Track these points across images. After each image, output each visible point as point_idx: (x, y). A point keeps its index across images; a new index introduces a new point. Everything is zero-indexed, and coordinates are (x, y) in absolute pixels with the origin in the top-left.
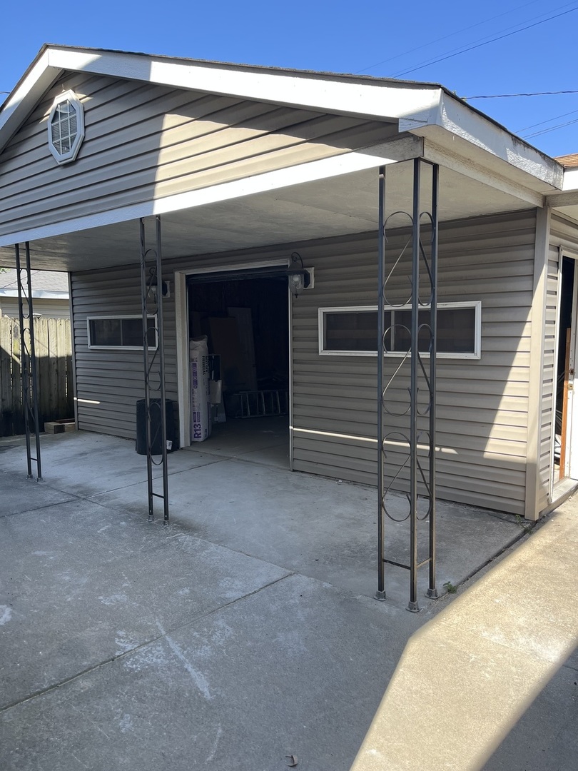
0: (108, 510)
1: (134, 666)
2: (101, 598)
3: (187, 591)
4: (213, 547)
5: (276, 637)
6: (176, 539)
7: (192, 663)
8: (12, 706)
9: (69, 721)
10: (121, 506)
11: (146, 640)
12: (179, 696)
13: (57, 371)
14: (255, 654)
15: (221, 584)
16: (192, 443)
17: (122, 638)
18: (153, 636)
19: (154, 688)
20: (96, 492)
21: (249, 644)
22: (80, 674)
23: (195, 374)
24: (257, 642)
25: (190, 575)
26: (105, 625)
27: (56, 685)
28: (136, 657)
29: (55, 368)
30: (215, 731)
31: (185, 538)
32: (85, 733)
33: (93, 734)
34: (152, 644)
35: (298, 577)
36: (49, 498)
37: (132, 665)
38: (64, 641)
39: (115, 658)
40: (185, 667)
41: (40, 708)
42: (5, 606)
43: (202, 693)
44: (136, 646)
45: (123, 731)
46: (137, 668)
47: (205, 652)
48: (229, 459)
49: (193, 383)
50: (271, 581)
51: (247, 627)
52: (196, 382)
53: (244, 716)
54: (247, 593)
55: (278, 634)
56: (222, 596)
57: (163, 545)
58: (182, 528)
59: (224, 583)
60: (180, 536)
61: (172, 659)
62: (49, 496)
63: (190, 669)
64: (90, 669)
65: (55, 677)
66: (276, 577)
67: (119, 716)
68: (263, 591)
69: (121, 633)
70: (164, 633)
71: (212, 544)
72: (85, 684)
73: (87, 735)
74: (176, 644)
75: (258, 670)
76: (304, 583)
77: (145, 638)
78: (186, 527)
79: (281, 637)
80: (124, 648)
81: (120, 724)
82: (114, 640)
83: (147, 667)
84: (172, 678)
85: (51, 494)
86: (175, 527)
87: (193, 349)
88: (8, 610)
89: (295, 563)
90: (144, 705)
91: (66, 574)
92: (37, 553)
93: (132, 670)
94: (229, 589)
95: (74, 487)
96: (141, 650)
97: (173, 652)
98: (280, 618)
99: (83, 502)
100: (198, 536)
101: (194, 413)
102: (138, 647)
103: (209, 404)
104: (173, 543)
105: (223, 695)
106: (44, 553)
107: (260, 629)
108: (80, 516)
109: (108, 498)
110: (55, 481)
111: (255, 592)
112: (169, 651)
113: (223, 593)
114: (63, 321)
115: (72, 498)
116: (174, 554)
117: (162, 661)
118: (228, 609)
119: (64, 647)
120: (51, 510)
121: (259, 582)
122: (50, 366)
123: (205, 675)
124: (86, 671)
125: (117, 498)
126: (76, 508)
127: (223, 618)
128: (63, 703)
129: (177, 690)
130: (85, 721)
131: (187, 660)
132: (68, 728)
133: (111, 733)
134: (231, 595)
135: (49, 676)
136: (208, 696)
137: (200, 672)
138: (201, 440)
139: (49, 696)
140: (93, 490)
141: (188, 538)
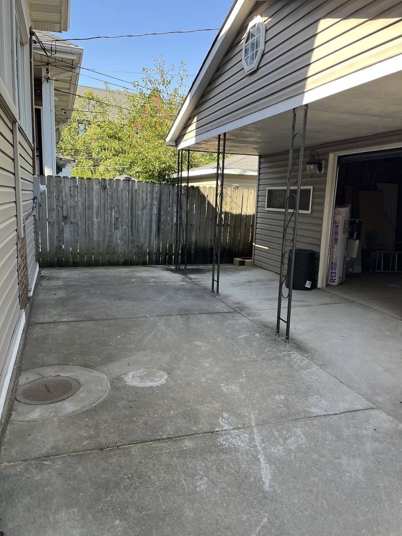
0: (251, 323)
1: (224, 443)
2: (223, 385)
3: (282, 397)
4: (315, 368)
5: (339, 458)
6: (289, 356)
7: (265, 456)
8: (140, 443)
9: (168, 468)
10: (261, 322)
11: (240, 426)
12: (246, 478)
13: (245, 224)
14: (317, 467)
15: (310, 400)
16: (327, 285)
17: (224, 419)
18: (245, 424)
19: (231, 465)
20: (249, 309)
21: (315, 456)
22: (188, 435)
23: (336, 233)
24: (322, 457)
25: (290, 385)
26: (217, 405)
27: (171, 438)
28: (228, 436)
29: (245, 222)
30: (262, 518)
31: (296, 356)
32: (174, 481)
33: (178, 483)
34: (242, 430)
35: (378, 412)
36: (218, 308)
37: (223, 441)
38: (188, 409)
39: (214, 432)
40: (259, 457)
41: (155, 451)
42: (165, 373)
43: (264, 483)
44: (231, 428)
45: (198, 490)
46: (226, 444)
47: (278, 450)
48: (352, 302)
49: (334, 240)
50: (352, 409)
51: (318, 441)
52: (336, 240)
53: (289, 516)
54: (328, 413)
55: (343, 457)
56: (308, 409)
57: (279, 357)
58: (297, 348)
59: (313, 399)
60: (293, 354)
61: (252, 447)
62: (219, 307)
63: (261, 460)
64: (196, 434)
65: (173, 432)
66: (358, 407)
67: (200, 476)
68: (343, 415)
69: (225, 415)
70: (253, 424)
71: (315, 366)
72: (188, 444)
73: (174, 483)
74: (260, 436)
75: (314, 481)
76: (382, 419)
77: (239, 424)
78: (300, 348)
79: (344, 460)
80: (223, 427)
81: (198, 483)
82: (218, 419)
83: (232, 446)
84: (246, 462)
85: (221, 305)
86: (293, 346)
87: (337, 214)
88: (166, 377)
89: (379, 399)
90: (219, 475)
91: (208, 362)
92: (197, 343)
93: (222, 445)
94: (315, 406)
95: (236, 303)
96: (234, 432)
97: (255, 442)
98: (349, 443)
99: (238, 314)
100: (307, 357)
101: (332, 263)
102: (232, 429)
103: (345, 258)
104: (286, 358)
105: (279, 491)
106: (201, 344)
107: (329, 447)
108: (232, 324)
109: (254, 315)
110: (226, 297)
111: (336, 414)
112: (252, 439)
113: (310, 407)
114: (253, 190)
115: (232, 310)
116: (284, 367)
117: (244, 446)
118: (308, 421)
119: (186, 413)
120: (216, 316)
121: (342, 406)
122: (241, 221)
123: (271, 469)
124: (193, 435)
125: (260, 316)
126: (232, 318)
127: (302, 427)
128: (170, 452)
129: (246, 473)
130: (177, 471)
131: (262, 452)
132: (165, 472)
133: (190, 488)
134: (315, 411)
135: (170, 430)
136: (267, 487)
137: (267, 465)
138: (335, 284)
139: (164, 445)
140: (247, 307)
141: (299, 357)
